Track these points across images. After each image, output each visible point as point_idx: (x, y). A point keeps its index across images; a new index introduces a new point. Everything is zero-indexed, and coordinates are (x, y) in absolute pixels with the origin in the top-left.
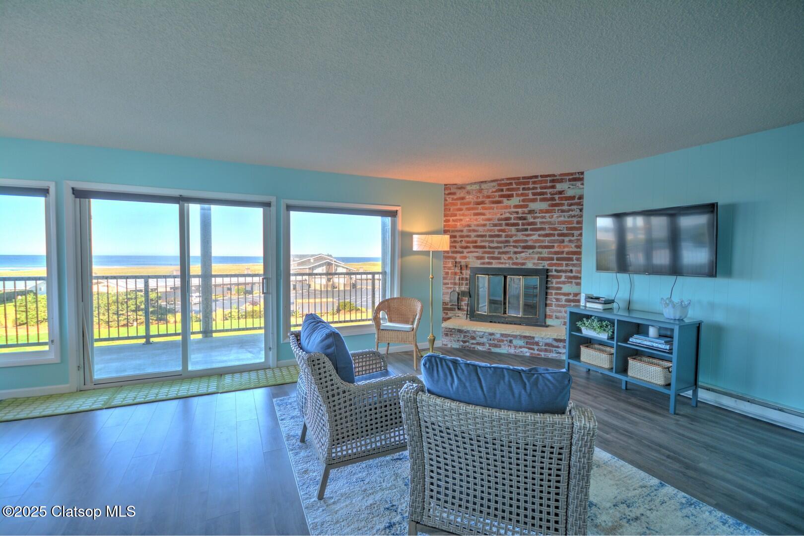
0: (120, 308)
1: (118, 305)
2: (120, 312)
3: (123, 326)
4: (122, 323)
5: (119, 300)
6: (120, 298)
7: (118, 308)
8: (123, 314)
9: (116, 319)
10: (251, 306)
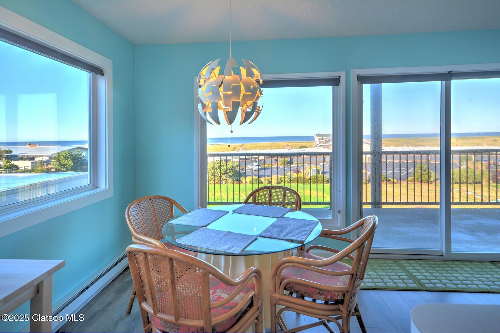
0: (216, 172)
1: (214, 170)
2: (215, 174)
3: (217, 183)
4: (216, 181)
5: (215, 167)
6: (216, 165)
7: (214, 171)
8: (217, 176)
9: (213, 179)
10: (296, 174)
